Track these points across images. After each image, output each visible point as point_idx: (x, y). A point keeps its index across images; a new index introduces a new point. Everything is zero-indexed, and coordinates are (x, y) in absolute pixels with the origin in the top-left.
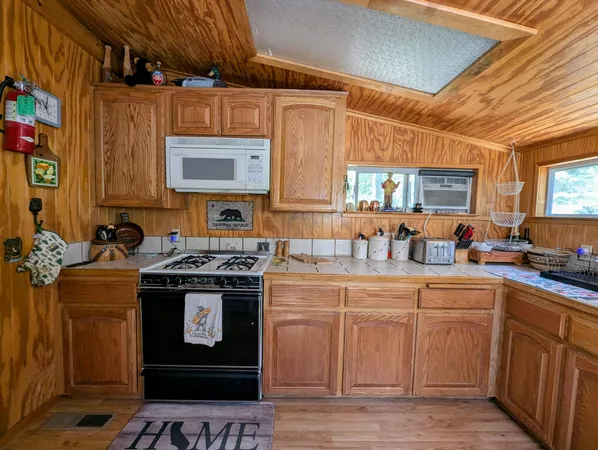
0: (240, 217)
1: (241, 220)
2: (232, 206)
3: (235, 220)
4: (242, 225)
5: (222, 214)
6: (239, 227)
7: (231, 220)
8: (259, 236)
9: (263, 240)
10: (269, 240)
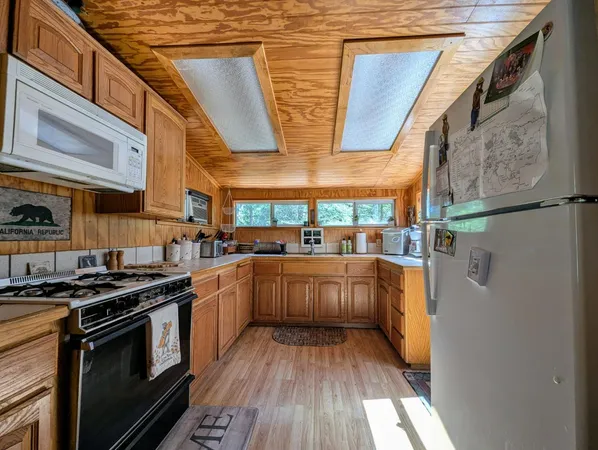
0: (50, 218)
1: (52, 224)
2: (35, 201)
3: (41, 223)
4: (54, 232)
5: (15, 212)
6: (48, 236)
7: (34, 223)
8: (79, 248)
9: (85, 253)
10: (93, 252)
